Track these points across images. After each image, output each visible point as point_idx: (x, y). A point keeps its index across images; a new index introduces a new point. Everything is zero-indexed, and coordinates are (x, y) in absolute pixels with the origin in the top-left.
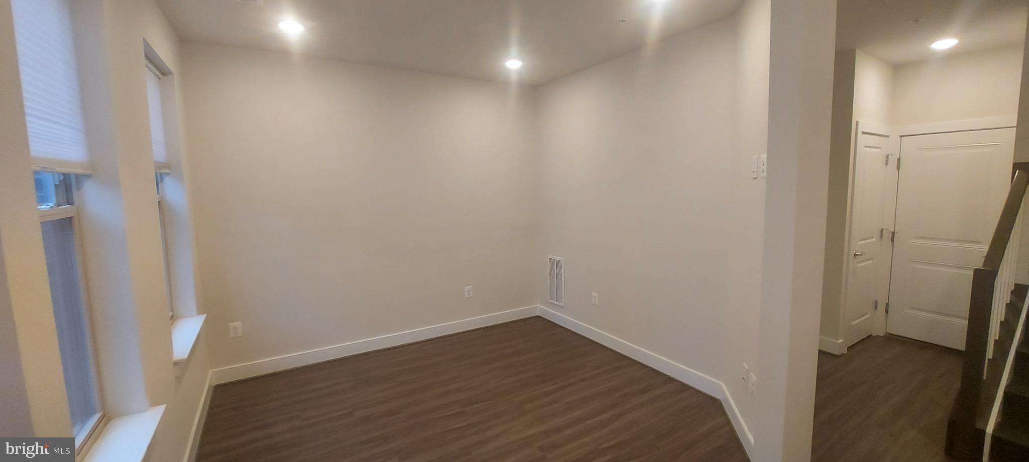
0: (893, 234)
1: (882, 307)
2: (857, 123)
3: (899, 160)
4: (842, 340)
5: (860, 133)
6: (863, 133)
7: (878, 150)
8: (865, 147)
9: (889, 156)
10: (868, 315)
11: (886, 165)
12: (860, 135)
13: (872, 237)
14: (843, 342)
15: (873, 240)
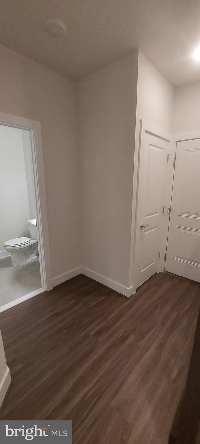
0: (170, 210)
1: (163, 256)
2: (141, 121)
3: (175, 159)
4: (132, 286)
5: (143, 132)
6: (147, 132)
7: (161, 150)
8: (150, 145)
9: (169, 155)
10: (154, 262)
11: (167, 162)
12: (144, 135)
13: (157, 213)
14: (133, 287)
15: (158, 214)
